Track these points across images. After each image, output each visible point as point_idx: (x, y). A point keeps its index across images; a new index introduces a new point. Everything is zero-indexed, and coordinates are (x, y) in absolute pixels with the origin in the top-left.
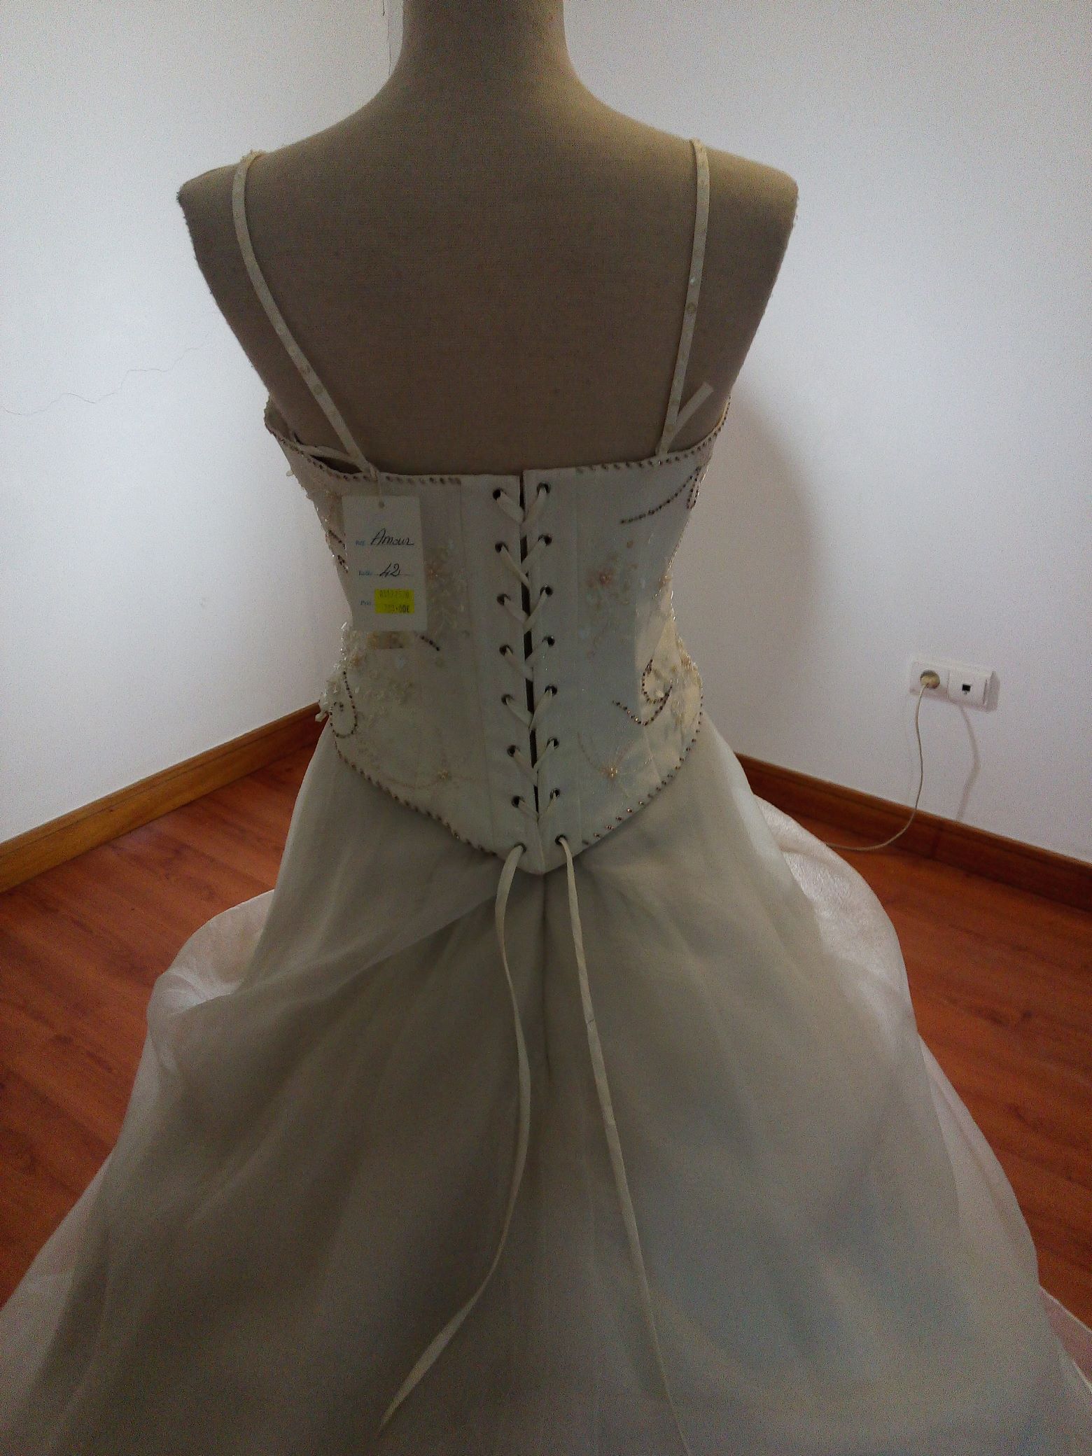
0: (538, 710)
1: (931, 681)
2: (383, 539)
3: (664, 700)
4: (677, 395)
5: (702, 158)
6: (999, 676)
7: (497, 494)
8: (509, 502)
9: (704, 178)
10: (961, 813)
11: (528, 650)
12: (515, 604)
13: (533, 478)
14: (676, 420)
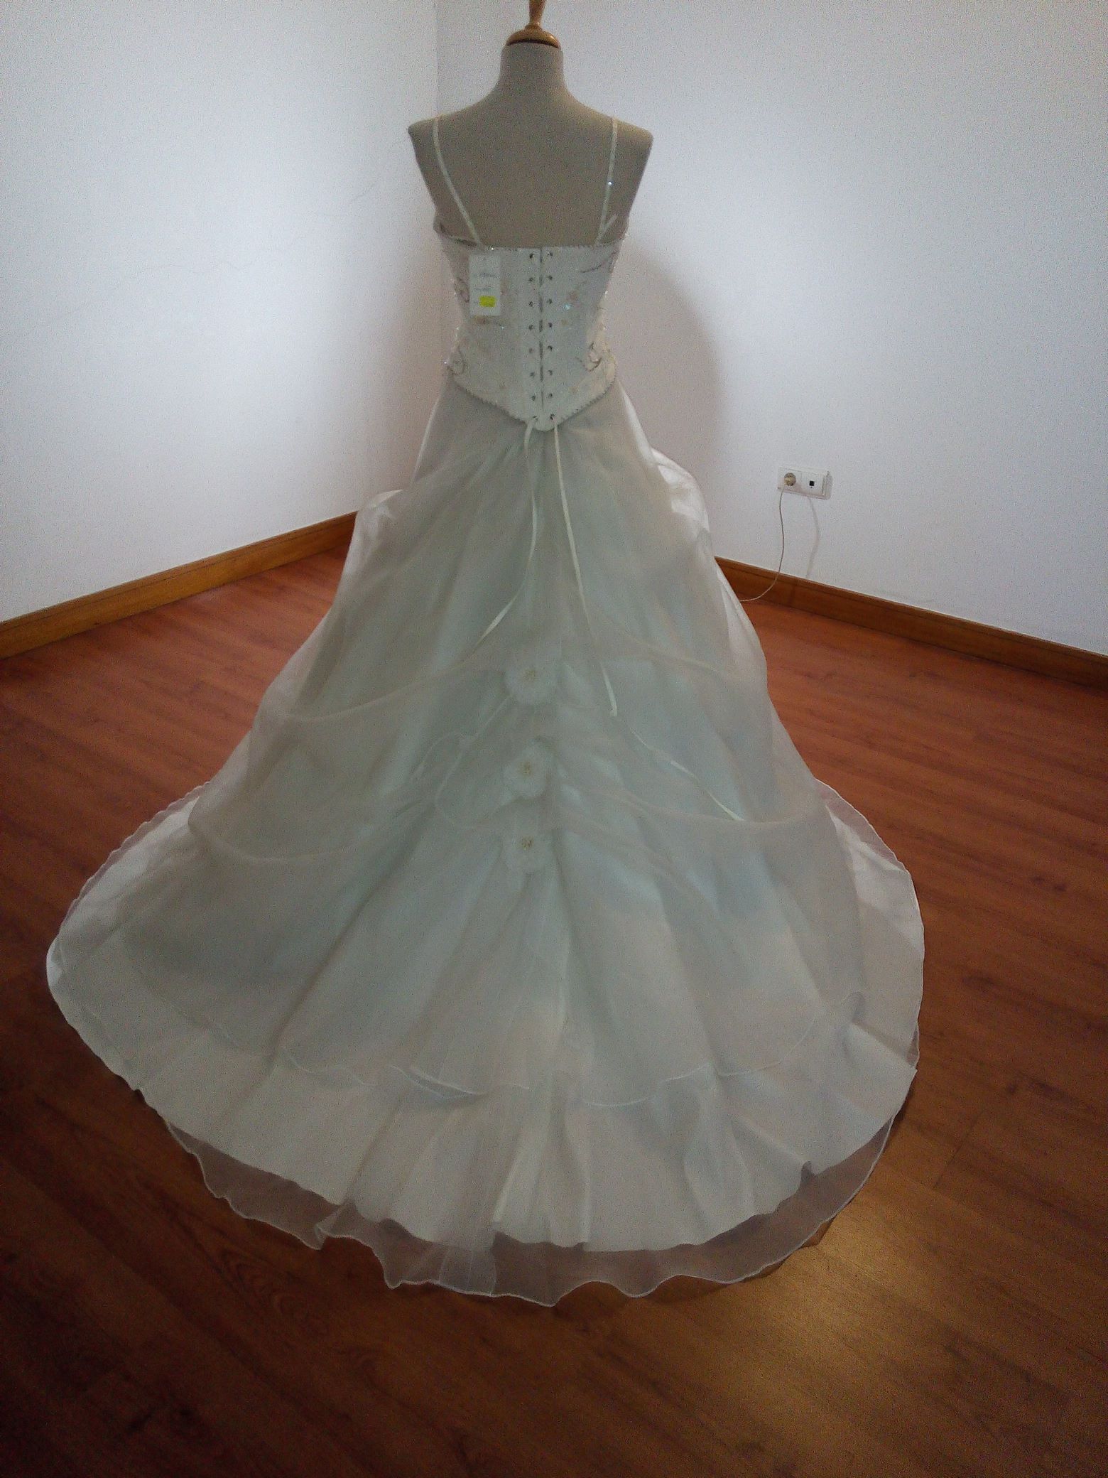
0: (544, 358)
1: (791, 481)
2: (485, 274)
3: (598, 362)
4: (603, 218)
5: (615, 126)
6: (831, 474)
7: (531, 256)
8: (536, 260)
9: (615, 133)
10: (808, 574)
11: (541, 328)
12: (536, 307)
13: (546, 251)
14: (603, 228)
